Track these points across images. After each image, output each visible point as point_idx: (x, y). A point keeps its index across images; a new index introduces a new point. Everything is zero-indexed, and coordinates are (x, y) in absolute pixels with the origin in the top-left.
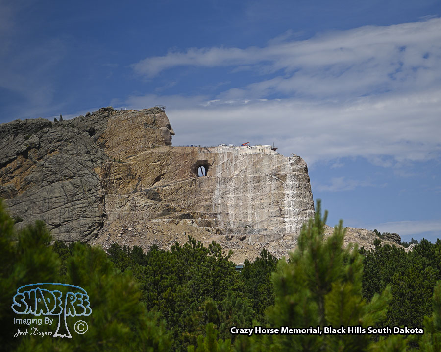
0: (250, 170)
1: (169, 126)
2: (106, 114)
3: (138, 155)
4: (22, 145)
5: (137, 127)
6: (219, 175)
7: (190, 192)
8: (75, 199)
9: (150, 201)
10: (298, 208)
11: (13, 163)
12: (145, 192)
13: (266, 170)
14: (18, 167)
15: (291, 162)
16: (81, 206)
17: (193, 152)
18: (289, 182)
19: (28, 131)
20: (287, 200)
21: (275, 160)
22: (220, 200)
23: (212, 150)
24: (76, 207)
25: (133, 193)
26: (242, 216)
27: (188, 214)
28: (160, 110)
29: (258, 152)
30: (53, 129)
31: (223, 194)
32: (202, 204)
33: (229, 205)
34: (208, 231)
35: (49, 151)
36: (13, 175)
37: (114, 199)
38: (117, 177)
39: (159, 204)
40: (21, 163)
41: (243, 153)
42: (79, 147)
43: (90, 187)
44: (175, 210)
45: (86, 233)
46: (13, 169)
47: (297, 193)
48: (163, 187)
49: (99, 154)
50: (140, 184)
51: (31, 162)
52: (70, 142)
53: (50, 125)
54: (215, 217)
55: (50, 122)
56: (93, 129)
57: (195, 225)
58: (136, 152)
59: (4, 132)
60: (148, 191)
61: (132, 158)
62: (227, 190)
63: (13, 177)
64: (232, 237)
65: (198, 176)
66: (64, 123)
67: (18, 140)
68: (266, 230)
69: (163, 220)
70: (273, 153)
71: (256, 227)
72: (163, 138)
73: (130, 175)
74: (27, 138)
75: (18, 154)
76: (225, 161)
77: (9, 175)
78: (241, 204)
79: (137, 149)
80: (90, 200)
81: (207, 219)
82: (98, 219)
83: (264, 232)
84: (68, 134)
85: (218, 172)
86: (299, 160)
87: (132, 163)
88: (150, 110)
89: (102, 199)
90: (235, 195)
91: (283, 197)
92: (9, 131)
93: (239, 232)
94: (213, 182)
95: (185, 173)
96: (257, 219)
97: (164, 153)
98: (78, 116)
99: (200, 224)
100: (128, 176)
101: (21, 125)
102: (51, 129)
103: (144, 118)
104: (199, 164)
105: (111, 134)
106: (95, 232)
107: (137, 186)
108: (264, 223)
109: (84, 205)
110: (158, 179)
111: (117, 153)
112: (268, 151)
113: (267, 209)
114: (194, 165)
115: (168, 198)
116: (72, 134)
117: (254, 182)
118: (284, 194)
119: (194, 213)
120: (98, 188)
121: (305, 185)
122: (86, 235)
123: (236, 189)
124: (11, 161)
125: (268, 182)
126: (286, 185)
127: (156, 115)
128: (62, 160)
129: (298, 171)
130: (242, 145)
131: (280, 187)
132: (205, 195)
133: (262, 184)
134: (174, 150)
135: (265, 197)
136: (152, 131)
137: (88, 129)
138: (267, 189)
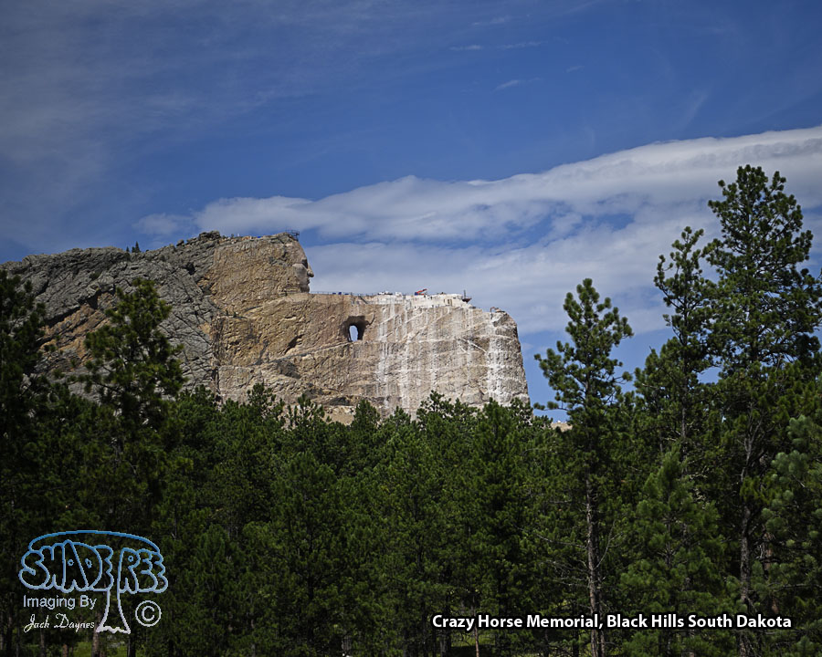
0: (432, 331)
1: (305, 263)
2: (210, 242)
3: (263, 305)
4: (89, 288)
5: (259, 262)
6: (382, 338)
7: (341, 365)
9: (284, 377)
10: (507, 391)
11: (74, 315)
12: (275, 364)
13: (457, 332)
14: (83, 322)
15: (494, 319)
17: (342, 303)
18: (494, 351)
19: (94, 267)
20: (491, 378)
21: (470, 317)
22: (386, 379)
23: (370, 300)
25: (257, 364)
27: (343, 399)
28: (292, 237)
29: (443, 304)
30: (135, 264)
31: (391, 368)
32: (359, 383)
33: (401, 385)
36: (73, 334)
37: (231, 374)
38: (233, 339)
39: (298, 383)
40: (87, 316)
41: (418, 304)
42: (176, 292)
43: (197, 355)
44: (321, 392)
46: (73, 325)
47: (505, 368)
48: (302, 356)
49: (205, 304)
50: (267, 351)
51: (102, 315)
52: (162, 284)
53: (127, 257)
54: (382, 404)
55: (127, 253)
56: (192, 264)
58: (259, 302)
59: (57, 267)
60: (279, 362)
61: (253, 311)
62: (396, 361)
63: (74, 338)
65: (351, 340)
66: (148, 255)
67: (80, 280)
70: (466, 306)
72: (297, 280)
73: (252, 336)
74: (94, 277)
75: (81, 302)
76: (392, 317)
77: (67, 334)
78: (419, 384)
79: (259, 298)
80: (197, 374)
84: (157, 271)
85: (381, 335)
86: (505, 318)
87: (254, 318)
88: (278, 238)
89: (215, 373)
90: (410, 370)
91: (485, 374)
92: (65, 265)
94: (375, 349)
95: (331, 335)
97: (301, 303)
98: (168, 245)
100: (248, 338)
101: (83, 258)
102: (130, 263)
103: (269, 250)
104: (352, 321)
105: (219, 273)
107: (261, 354)
109: (188, 382)
110: (292, 344)
111: (230, 302)
112: (458, 303)
113: (461, 391)
114: (344, 323)
115: (310, 374)
116: (164, 271)
117: (438, 350)
118: (486, 369)
119: (351, 397)
120: (209, 356)
121: (515, 355)
123: (411, 361)
124: (70, 312)
125: (460, 350)
126: (490, 356)
127: (287, 245)
129: (504, 333)
130: (416, 294)
131: (479, 358)
132: (364, 369)
133: (451, 353)
134: (315, 299)
135: (456, 373)
136: (281, 270)
137: (185, 264)
138: (460, 361)
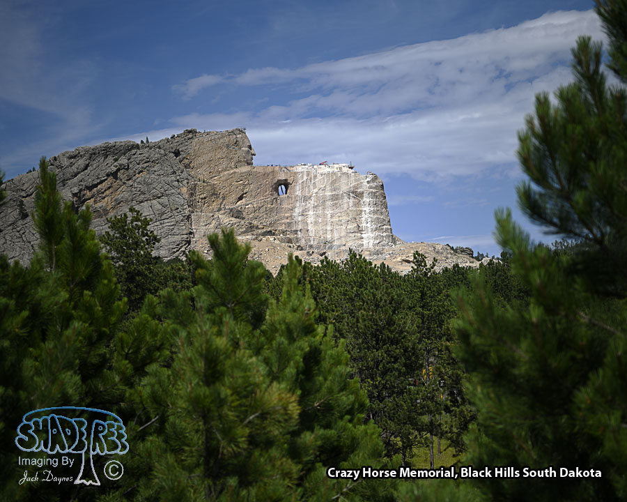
0: (328, 188)
1: (250, 147)
2: (190, 136)
3: (222, 174)
4: (112, 167)
5: (220, 148)
6: (298, 193)
7: (271, 210)
8: (163, 217)
9: (233, 219)
10: (375, 224)
11: (104, 184)
12: (229, 211)
13: (344, 188)
14: (109, 188)
15: (368, 179)
16: (169, 224)
17: (273, 171)
18: (366, 199)
19: (117, 153)
20: (364, 217)
21: (353, 179)
22: (300, 218)
23: (292, 169)
24: (164, 225)
25: (218, 211)
26: (321, 232)
27: (271, 231)
28: (241, 132)
29: (336, 170)
30: (141, 151)
31: (303, 212)
32: (283, 221)
33: (309, 222)
34: (290, 247)
35: (137, 171)
36: (104, 195)
37: (199, 218)
38: (202, 196)
39: (243, 222)
40: (112, 184)
41: (320, 171)
42: (166, 168)
43: (177, 207)
44: (257, 228)
45: (175, 250)
46: (104, 190)
47: (374, 210)
48: (246, 205)
49: (185, 175)
50: (224, 203)
51: (121, 183)
52: (157, 163)
53: (137, 147)
54: (296, 234)
55: (138, 144)
56: (178, 150)
57: (277, 242)
58: (220, 172)
59: (94, 154)
60: (231, 210)
61: (216, 178)
62: (306, 207)
63: (105, 198)
64: (313, 252)
65: (279, 195)
66: (151, 145)
67: (107, 162)
68: (344, 245)
69: (247, 237)
70: (351, 171)
71: (335, 243)
72: (245, 158)
73: (215, 194)
74: (116, 160)
75: (108, 175)
76: (305, 179)
77: (100, 195)
78: (320, 221)
79: (220, 170)
80: (177, 218)
81: (288, 236)
82: (185, 236)
83: (344, 248)
84: (155, 155)
85: (297, 191)
86: (375, 178)
87: (216, 183)
88: (232, 132)
89: (189, 217)
90: (314, 213)
91: (360, 214)
92: (99, 153)
93: (318, 248)
94: (293, 200)
95: (266, 192)
96: (336, 235)
97: (246, 172)
98: (164, 138)
99: (282, 241)
100: (212, 195)
101: (110, 148)
102: (138, 151)
103: (226, 139)
104: (279, 183)
105: (195, 155)
106: (183, 249)
107: (221, 205)
108: (343, 239)
109: (172, 223)
110: (240, 198)
111: (202, 173)
112: (345, 170)
113: (346, 225)
114: (275, 184)
115: (251, 216)
116: (159, 155)
117: (332, 200)
118: (361, 211)
119: (276, 230)
120: (185, 207)
121: (381, 202)
122: (174, 252)
123: (315, 207)
124: (101, 182)
125: (346, 199)
126: (364, 202)
127: (238, 136)
128: (150, 181)
129: (374, 188)
130: (320, 164)
131: (357, 204)
132: (286, 213)
133: (340, 201)
134: (255, 170)
135: (343, 214)
136: (234, 152)
137: (173, 150)
138: (345, 206)
